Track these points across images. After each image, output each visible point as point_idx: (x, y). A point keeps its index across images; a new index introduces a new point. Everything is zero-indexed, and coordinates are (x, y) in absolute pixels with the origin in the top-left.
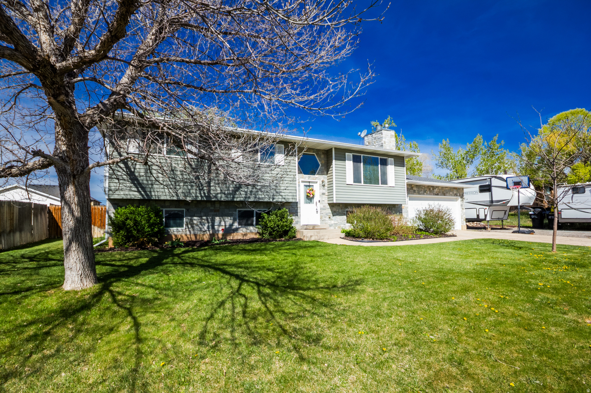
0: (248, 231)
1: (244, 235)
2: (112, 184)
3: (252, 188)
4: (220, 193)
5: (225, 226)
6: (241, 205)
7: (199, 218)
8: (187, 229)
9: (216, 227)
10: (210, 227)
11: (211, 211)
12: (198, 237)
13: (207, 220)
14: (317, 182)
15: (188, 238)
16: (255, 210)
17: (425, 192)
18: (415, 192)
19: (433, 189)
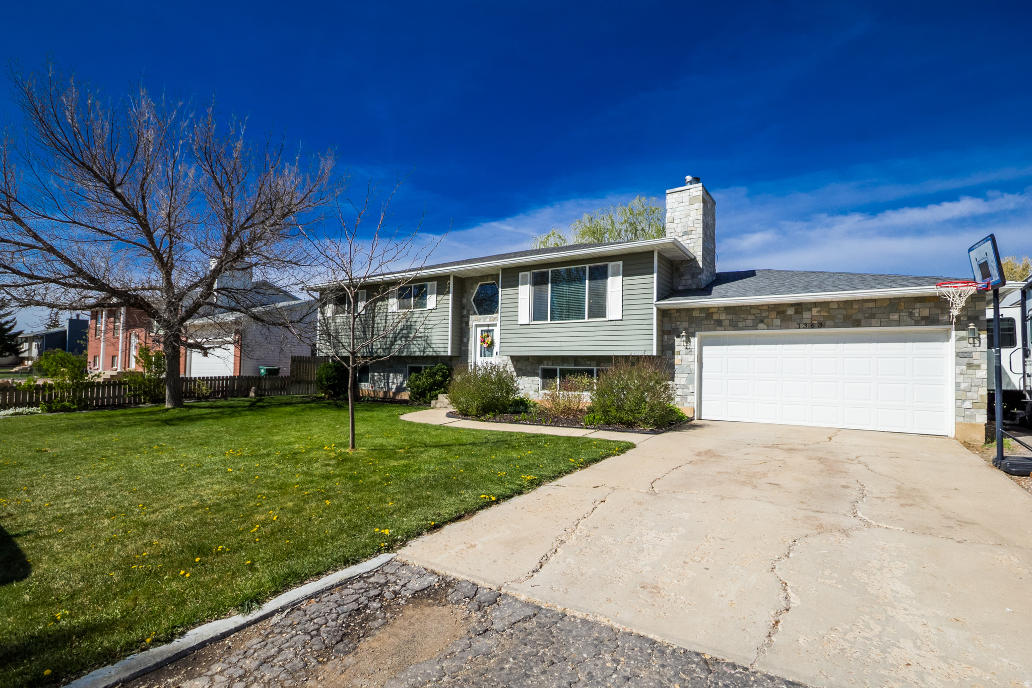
2: (320, 345)
5: (397, 383)
6: (410, 361)
7: (379, 375)
8: (370, 385)
9: (390, 384)
10: (386, 384)
11: (388, 367)
12: (375, 393)
13: (384, 376)
14: (497, 324)
15: (369, 393)
16: (423, 366)
17: (762, 321)
18: (719, 324)
19: (796, 312)
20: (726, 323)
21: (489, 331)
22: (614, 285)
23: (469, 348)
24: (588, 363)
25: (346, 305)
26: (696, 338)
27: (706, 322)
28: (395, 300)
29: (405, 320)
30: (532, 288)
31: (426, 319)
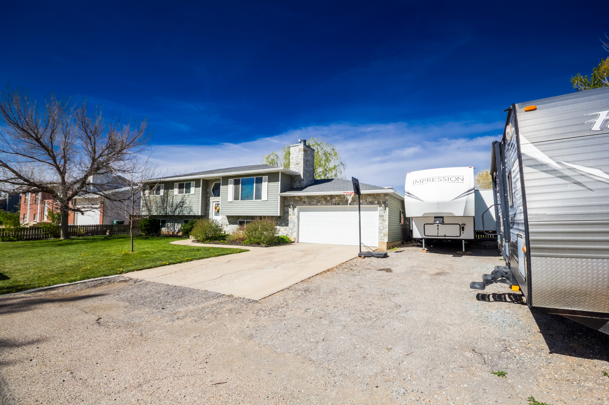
2: (142, 209)
3: (181, 208)
7: (170, 224)
8: (166, 229)
10: (174, 228)
11: (175, 220)
12: (168, 232)
13: (173, 225)
14: (220, 201)
15: (165, 232)
16: (190, 220)
17: (319, 202)
18: (304, 203)
19: (331, 199)
20: (307, 202)
21: (218, 204)
22: (265, 185)
23: (210, 212)
25: (155, 191)
26: (296, 209)
27: (299, 202)
28: (177, 190)
29: (181, 199)
30: (234, 186)
31: (190, 198)
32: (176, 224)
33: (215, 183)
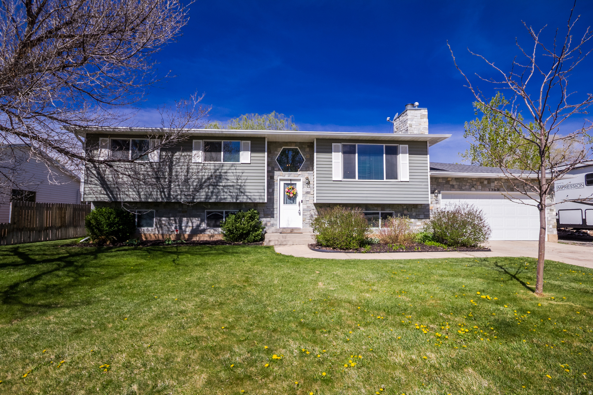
0: (216, 233)
1: (211, 236)
2: (86, 189)
3: (214, 189)
4: (181, 195)
5: (193, 227)
6: (209, 206)
7: (167, 219)
8: (156, 229)
9: (183, 228)
10: (178, 227)
11: (179, 212)
12: (165, 237)
13: (175, 220)
14: (300, 179)
15: (156, 237)
16: (224, 211)
17: (473, 187)
18: (452, 187)
19: (488, 183)
20: (456, 187)
21: (291, 184)
22: (403, 159)
23: (275, 196)
24: (376, 208)
25: (130, 152)
26: (441, 195)
27: (445, 186)
28: (201, 153)
29: (213, 171)
30: (343, 155)
31: (238, 171)
32: (185, 219)
33: (283, 147)
